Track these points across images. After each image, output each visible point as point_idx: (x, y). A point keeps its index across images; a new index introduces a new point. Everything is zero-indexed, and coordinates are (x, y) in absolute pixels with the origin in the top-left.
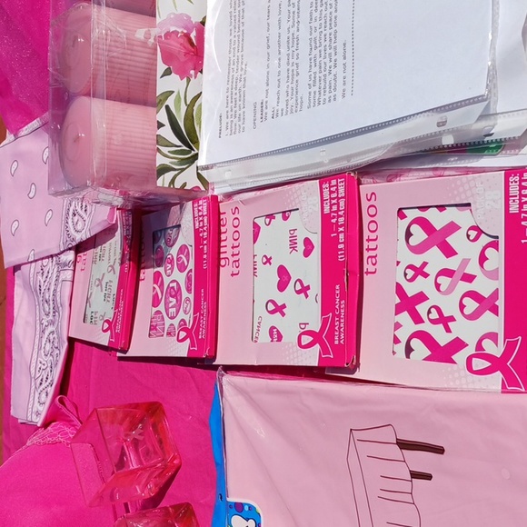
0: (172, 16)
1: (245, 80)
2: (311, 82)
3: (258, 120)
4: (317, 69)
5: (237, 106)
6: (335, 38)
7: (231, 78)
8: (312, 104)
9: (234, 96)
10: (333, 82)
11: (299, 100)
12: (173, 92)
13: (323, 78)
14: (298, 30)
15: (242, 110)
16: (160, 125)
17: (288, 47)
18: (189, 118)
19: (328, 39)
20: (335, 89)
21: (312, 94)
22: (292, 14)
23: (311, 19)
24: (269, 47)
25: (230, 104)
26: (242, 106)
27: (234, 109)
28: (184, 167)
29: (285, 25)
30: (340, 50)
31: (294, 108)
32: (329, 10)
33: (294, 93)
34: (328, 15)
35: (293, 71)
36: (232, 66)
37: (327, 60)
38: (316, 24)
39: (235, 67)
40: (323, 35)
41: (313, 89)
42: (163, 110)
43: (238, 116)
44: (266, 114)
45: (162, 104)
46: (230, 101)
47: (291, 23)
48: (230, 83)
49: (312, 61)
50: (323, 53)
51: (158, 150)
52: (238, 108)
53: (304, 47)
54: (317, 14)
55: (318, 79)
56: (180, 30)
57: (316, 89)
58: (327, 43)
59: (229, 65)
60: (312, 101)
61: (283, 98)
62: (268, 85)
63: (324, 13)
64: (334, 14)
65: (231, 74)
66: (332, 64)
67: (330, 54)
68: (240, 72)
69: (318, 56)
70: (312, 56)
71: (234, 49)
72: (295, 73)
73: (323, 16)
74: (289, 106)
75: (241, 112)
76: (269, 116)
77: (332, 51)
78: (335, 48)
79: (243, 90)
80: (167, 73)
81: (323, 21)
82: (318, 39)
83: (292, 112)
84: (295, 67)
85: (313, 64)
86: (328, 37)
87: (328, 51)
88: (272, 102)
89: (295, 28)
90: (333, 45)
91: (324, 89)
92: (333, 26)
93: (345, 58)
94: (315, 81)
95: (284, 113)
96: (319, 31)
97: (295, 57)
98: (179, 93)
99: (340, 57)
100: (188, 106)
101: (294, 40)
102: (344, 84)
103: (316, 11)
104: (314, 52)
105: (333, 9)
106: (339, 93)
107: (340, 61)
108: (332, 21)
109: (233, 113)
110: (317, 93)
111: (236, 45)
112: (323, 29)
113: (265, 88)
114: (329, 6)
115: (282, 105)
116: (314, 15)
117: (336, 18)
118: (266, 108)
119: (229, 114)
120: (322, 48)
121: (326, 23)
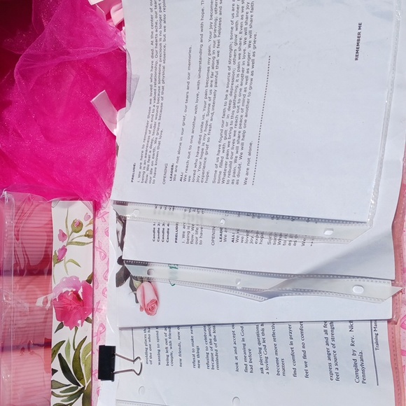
0: (64, 280)
1: (159, 144)
2: (218, 164)
3: (168, 179)
4: (225, 155)
5: (151, 161)
6: (244, 136)
7: (147, 138)
8: (217, 181)
9: (148, 153)
10: (237, 170)
11: (205, 174)
12: (64, 341)
13: (229, 163)
14: (212, 120)
15: (154, 166)
16: (54, 371)
17: (202, 130)
18: (76, 360)
19: (237, 135)
20: (238, 175)
21: (218, 173)
22: (207, 106)
23: (224, 115)
24: (184, 124)
25: (144, 158)
26: (154, 163)
27: (147, 163)
28: (72, 401)
29: (200, 112)
30: (246, 147)
31: (200, 179)
32: (240, 114)
33: (202, 167)
34: (239, 117)
35: (203, 149)
36: (149, 128)
37: (234, 151)
38: (229, 120)
39: (152, 130)
40: (233, 131)
41: (219, 169)
42: (57, 359)
43: (150, 169)
44: (175, 175)
45: (56, 354)
46: (144, 156)
47: (206, 112)
48: (146, 141)
49: (221, 148)
50: (231, 144)
51: (53, 393)
52: (150, 164)
53: (215, 135)
54: (230, 113)
55: (224, 163)
56: (70, 290)
57: (222, 170)
58: (236, 138)
59: (147, 127)
60: (217, 178)
61: (191, 167)
62: (179, 153)
63: (235, 114)
64: (244, 118)
65: (148, 135)
66: (238, 155)
67: (237, 147)
68: (155, 136)
69: (226, 145)
70: (222, 144)
71: (153, 115)
72: (204, 151)
73: (235, 116)
74: (196, 176)
75: (153, 167)
76: (178, 178)
77: (240, 145)
78: (242, 144)
79: (157, 150)
80: (60, 327)
81: (234, 120)
82: (228, 132)
83: (198, 181)
84: (205, 147)
85: (221, 150)
86: (237, 133)
87: (236, 144)
88: (181, 168)
89: (209, 117)
90: (241, 141)
91: (229, 173)
92: (243, 126)
93: (250, 154)
94: (221, 163)
95: (191, 180)
96: (229, 126)
97: (206, 140)
98: (69, 341)
99: (246, 152)
100: (76, 350)
101: (207, 127)
102: (247, 174)
103: (229, 109)
104: (223, 141)
105: (244, 114)
106: (242, 180)
107: (245, 156)
108: (242, 123)
109: (146, 166)
110: (222, 174)
111: (155, 114)
112: (233, 126)
113: (177, 155)
114: (240, 110)
115: (190, 173)
116: (227, 112)
117: (246, 121)
118: (176, 171)
119: (143, 165)
120: (231, 140)
121: (236, 122)
